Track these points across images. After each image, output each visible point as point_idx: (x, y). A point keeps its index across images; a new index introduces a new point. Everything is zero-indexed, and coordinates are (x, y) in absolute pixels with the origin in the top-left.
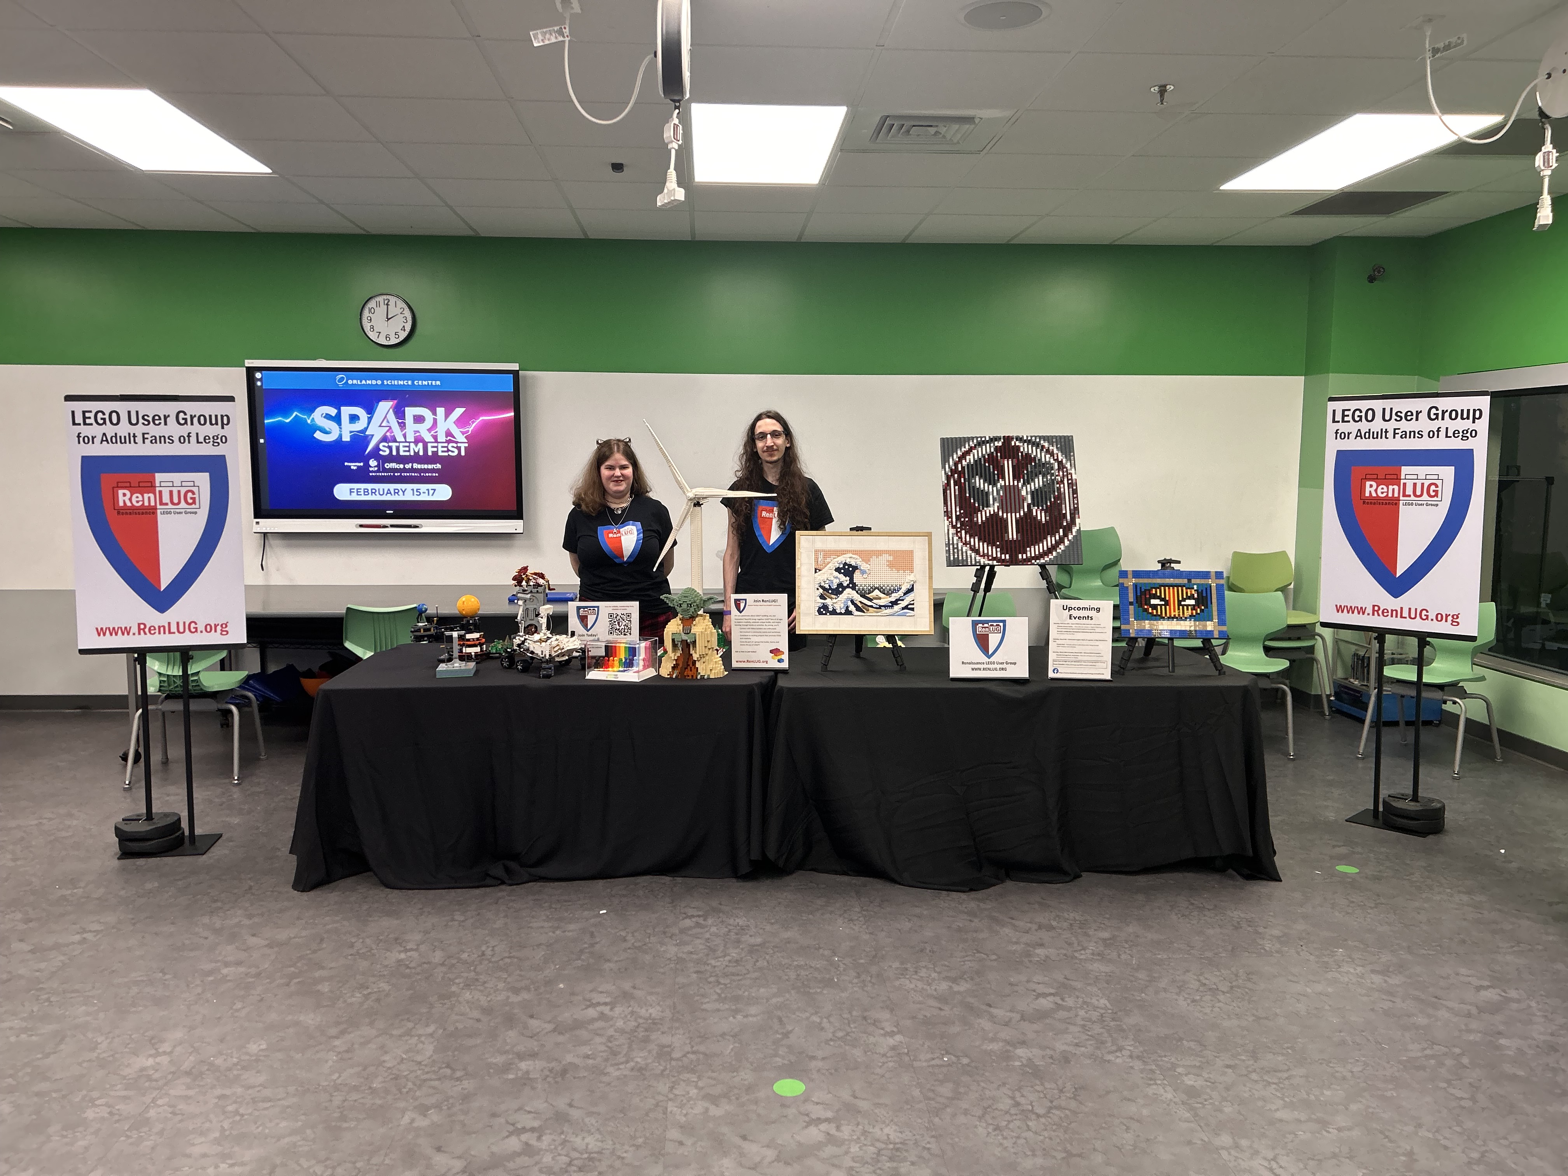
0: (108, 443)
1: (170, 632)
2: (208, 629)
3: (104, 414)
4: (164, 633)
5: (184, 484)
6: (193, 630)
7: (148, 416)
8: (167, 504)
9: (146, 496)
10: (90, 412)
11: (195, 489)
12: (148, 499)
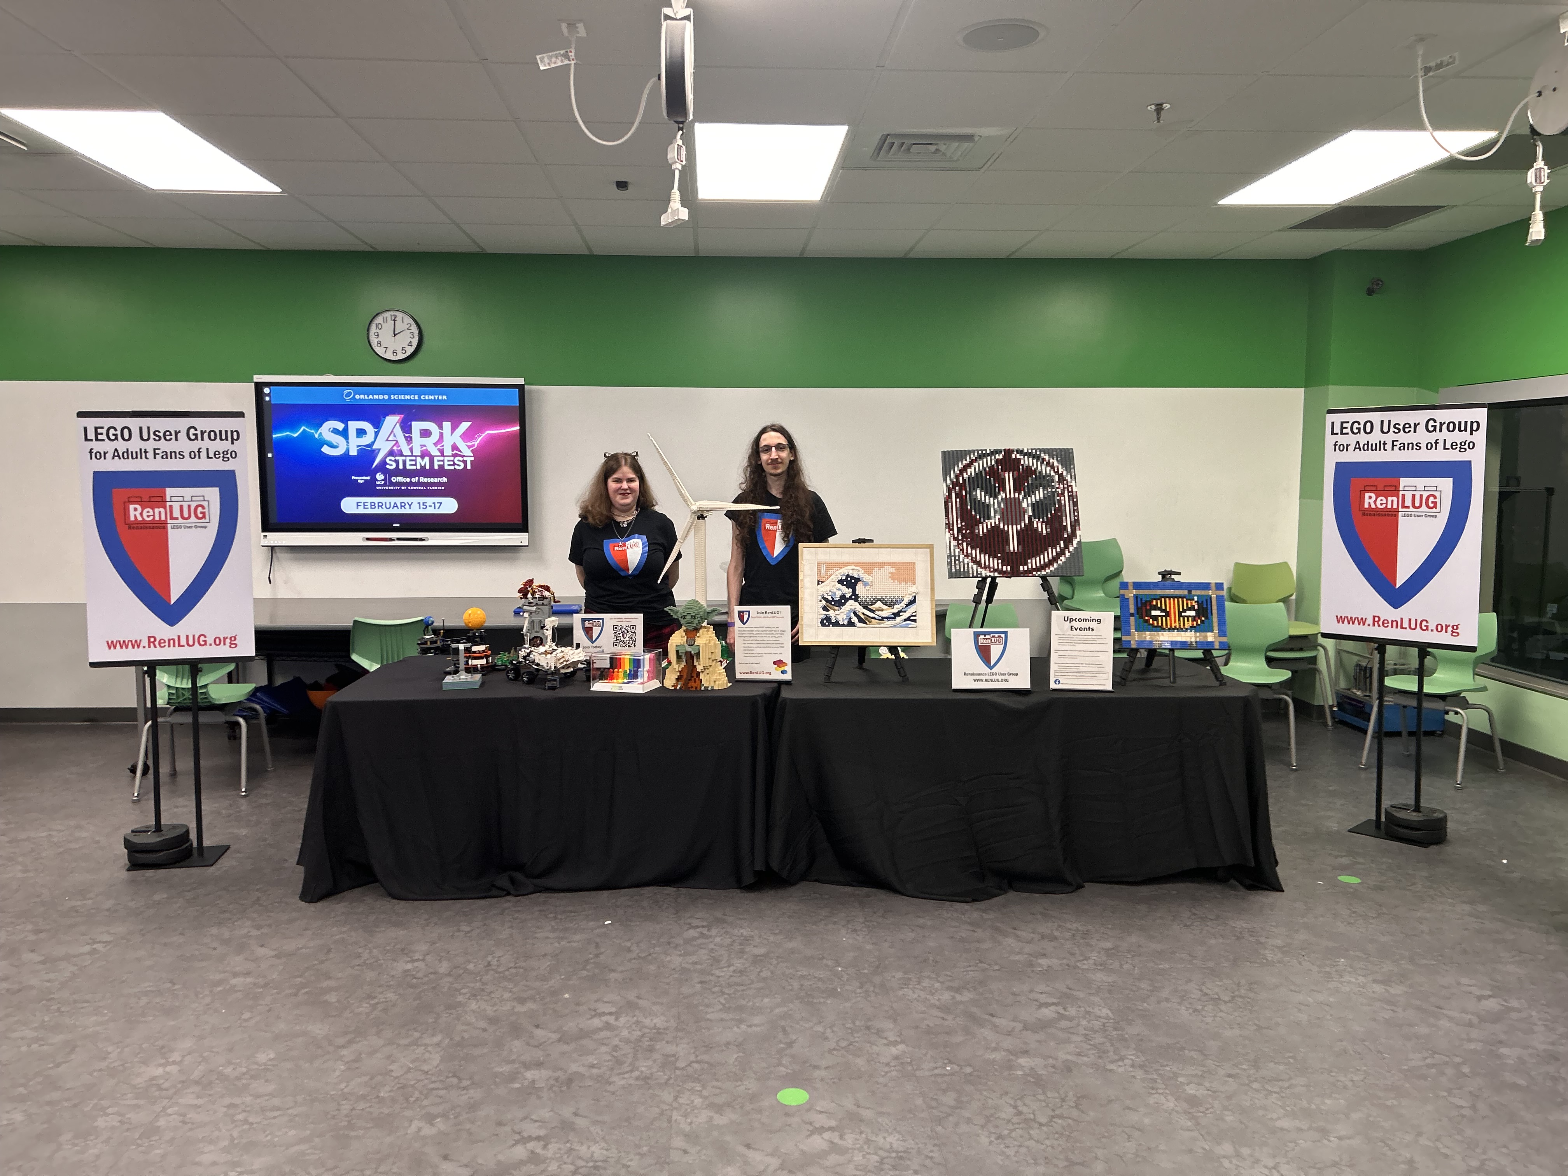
0: (120, 458)
1: (179, 645)
2: (218, 643)
3: (116, 430)
4: (174, 646)
5: (194, 499)
6: (203, 643)
7: (159, 432)
8: (177, 519)
9: (157, 510)
10: (102, 428)
11: (205, 504)
12: (159, 514)
